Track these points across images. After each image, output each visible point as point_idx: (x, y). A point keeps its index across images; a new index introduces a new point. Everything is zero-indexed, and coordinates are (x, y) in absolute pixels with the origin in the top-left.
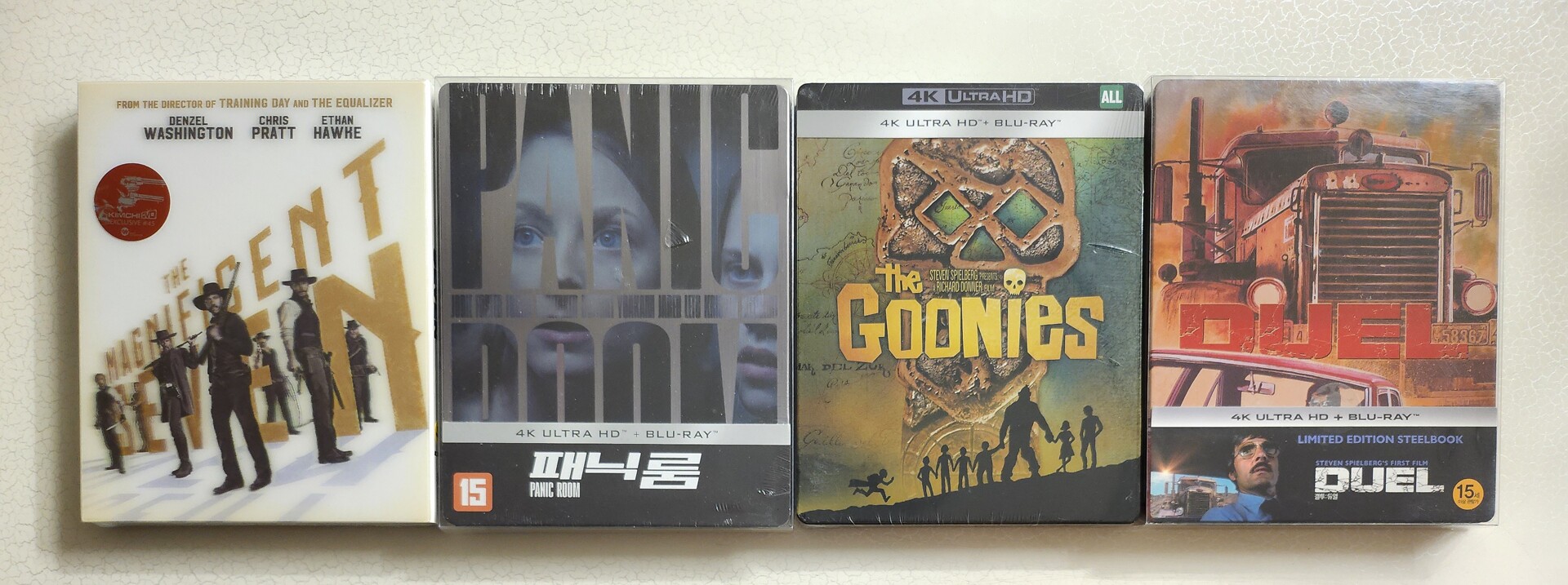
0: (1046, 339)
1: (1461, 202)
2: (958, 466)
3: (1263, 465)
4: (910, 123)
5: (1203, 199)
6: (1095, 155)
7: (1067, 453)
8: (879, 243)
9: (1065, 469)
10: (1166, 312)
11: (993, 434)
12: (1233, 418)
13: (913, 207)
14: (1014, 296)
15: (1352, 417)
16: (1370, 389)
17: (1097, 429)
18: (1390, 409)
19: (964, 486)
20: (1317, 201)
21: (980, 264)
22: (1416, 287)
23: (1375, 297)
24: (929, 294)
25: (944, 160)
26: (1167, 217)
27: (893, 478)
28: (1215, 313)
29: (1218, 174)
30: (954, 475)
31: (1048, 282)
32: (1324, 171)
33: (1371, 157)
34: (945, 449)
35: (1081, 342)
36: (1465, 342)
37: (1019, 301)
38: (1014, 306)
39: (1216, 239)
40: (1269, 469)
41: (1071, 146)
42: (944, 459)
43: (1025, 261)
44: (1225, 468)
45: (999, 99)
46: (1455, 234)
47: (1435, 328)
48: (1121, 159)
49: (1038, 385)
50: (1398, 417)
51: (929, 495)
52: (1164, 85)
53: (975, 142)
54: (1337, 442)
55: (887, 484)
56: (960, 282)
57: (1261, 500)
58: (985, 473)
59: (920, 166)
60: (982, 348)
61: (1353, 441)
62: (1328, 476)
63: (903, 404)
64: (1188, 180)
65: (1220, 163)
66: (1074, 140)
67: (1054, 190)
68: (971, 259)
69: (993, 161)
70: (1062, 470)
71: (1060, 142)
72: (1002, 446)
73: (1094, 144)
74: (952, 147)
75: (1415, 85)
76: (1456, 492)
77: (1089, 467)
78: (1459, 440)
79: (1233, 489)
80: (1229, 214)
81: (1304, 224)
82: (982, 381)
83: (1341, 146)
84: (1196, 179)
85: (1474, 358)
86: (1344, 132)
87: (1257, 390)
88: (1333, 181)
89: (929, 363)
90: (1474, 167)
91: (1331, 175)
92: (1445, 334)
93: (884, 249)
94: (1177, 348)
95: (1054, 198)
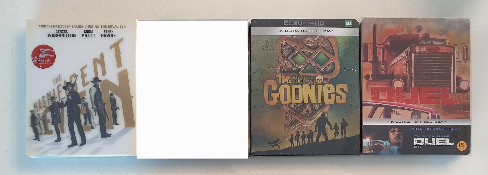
0: (330, 98)
1: (458, 56)
2: (302, 137)
3: (398, 137)
4: (286, 31)
5: (377, 54)
6: (344, 41)
7: (336, 133)
8: (277, 68)
9: (336, 138)
10: (367, 89)
11: (313, 127)
12: (388, 122)
13: (288, 56)
14: (320, 84)
15: (425, 122)
16: (430, 113)
17: (346, 125)
18: (437, 120)
19: (304, 144)
20: (413, 55)
21: (309, 74)
22: (445, 82)
23: (431, 85)
24: (292, 83)
25: (297, 42)
26: (366, 60)
27: (281, 141)
28: (382, 90)
29: (382, 47)
30: (301, 140)
31: (330, 80)
32: (415, 46)
33: (430, 42)
34: (298, 132)
35: (341, 98)
36: (460, 99)
37: (321, 85)
38: (320, 87)
39: (382, 67)
40: (400, 138)
41: (336, 38)
42: (298, 135)
43: (322, 73)
44: (387, 138)
45: (314, 24)
46: (456, 65)
47: (451, 94)
48: (352, 42)
49: (327, 112)
50: (439, 122)
51: (293, 146)
52: (365, 19)
53: (307, 37)
54: (420, 130)
55: (279, 143)
56: (302, 79)
57: (398, 148)
58: (311, 139)
59: (290, 44)
60: (310, 100)
61: (425, 129)
62: (418, 140)
63: (284, 118)
64: (373, 49)
65: (382, 44)
66: (337, 37)
67: (332, 51)
68: (306, 73)
69: (312, 42)
70: (335, 138)
71: (333, 37)
72: (316, 131)
73: (344, 38)
74: (299, 38)
75: (443, 19)
76: (458, 145)
77: (344, 137)
78: (458, 129)
79: (389, 144)
80: (386, 59)
81: (409, 62)
82: (310, 111)
83: (420, 38)
84: (375, 49)
85: (463, 104)
86: (421, 34)
87: (395, 113)
88: (418, 49)
89: (293, 105)
90: (462, 44)
91: (417, 47)
92: (454, 96)
93: (279, 70)
94: (371, 100)
95: (332, 54)
